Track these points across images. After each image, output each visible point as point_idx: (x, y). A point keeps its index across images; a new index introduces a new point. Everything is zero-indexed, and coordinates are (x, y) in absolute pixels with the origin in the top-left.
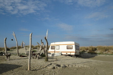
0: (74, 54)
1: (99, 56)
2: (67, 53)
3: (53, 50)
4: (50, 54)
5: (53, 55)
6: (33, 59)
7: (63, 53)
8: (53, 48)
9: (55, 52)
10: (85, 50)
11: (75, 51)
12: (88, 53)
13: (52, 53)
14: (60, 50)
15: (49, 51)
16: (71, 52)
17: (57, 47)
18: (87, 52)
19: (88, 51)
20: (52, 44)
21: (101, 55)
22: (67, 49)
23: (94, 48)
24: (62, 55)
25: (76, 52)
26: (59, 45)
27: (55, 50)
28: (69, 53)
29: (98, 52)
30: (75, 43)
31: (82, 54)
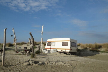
0: (68, 51)
1: (101, 54)
2: (62, 50)
3: (49, 47)
4: (46, 50)
5: (49, 51)
6: (23, 54)
7: (58, 50)
8: (49, 44)
9: (51, 49)
10: (88, 48)
11: (69, 48)
12: (91, 50)
13: (48, 50)
14: (56, 47)
15: (45, 48)
16: (66, 49)
17: (53, 44)
18: (89, 50)
19: (91, 48)
20: (49, 40)
21: (103, 54)
22: (62, 46)
23: (99, 45)
24: (57, 52)
25: (71, 49)
26: (54, 42)
27: (51, 47)
28: (64, 51)
29: (102, 49)
30: (70, 39)
31: (83, 51)
